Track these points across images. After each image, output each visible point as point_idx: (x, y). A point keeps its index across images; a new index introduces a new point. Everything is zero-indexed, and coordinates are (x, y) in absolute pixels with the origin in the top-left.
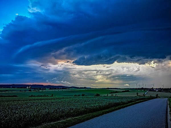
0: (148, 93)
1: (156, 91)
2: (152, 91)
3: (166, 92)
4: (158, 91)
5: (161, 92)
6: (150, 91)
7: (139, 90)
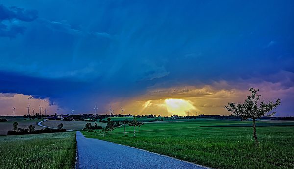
0: (45, 123)
1: (59, 119)
2: (54, 119)
3: (77, 120)
4: (64, 120)
5: (69, 120)
6: (49, 119)
7: (28, 119)
